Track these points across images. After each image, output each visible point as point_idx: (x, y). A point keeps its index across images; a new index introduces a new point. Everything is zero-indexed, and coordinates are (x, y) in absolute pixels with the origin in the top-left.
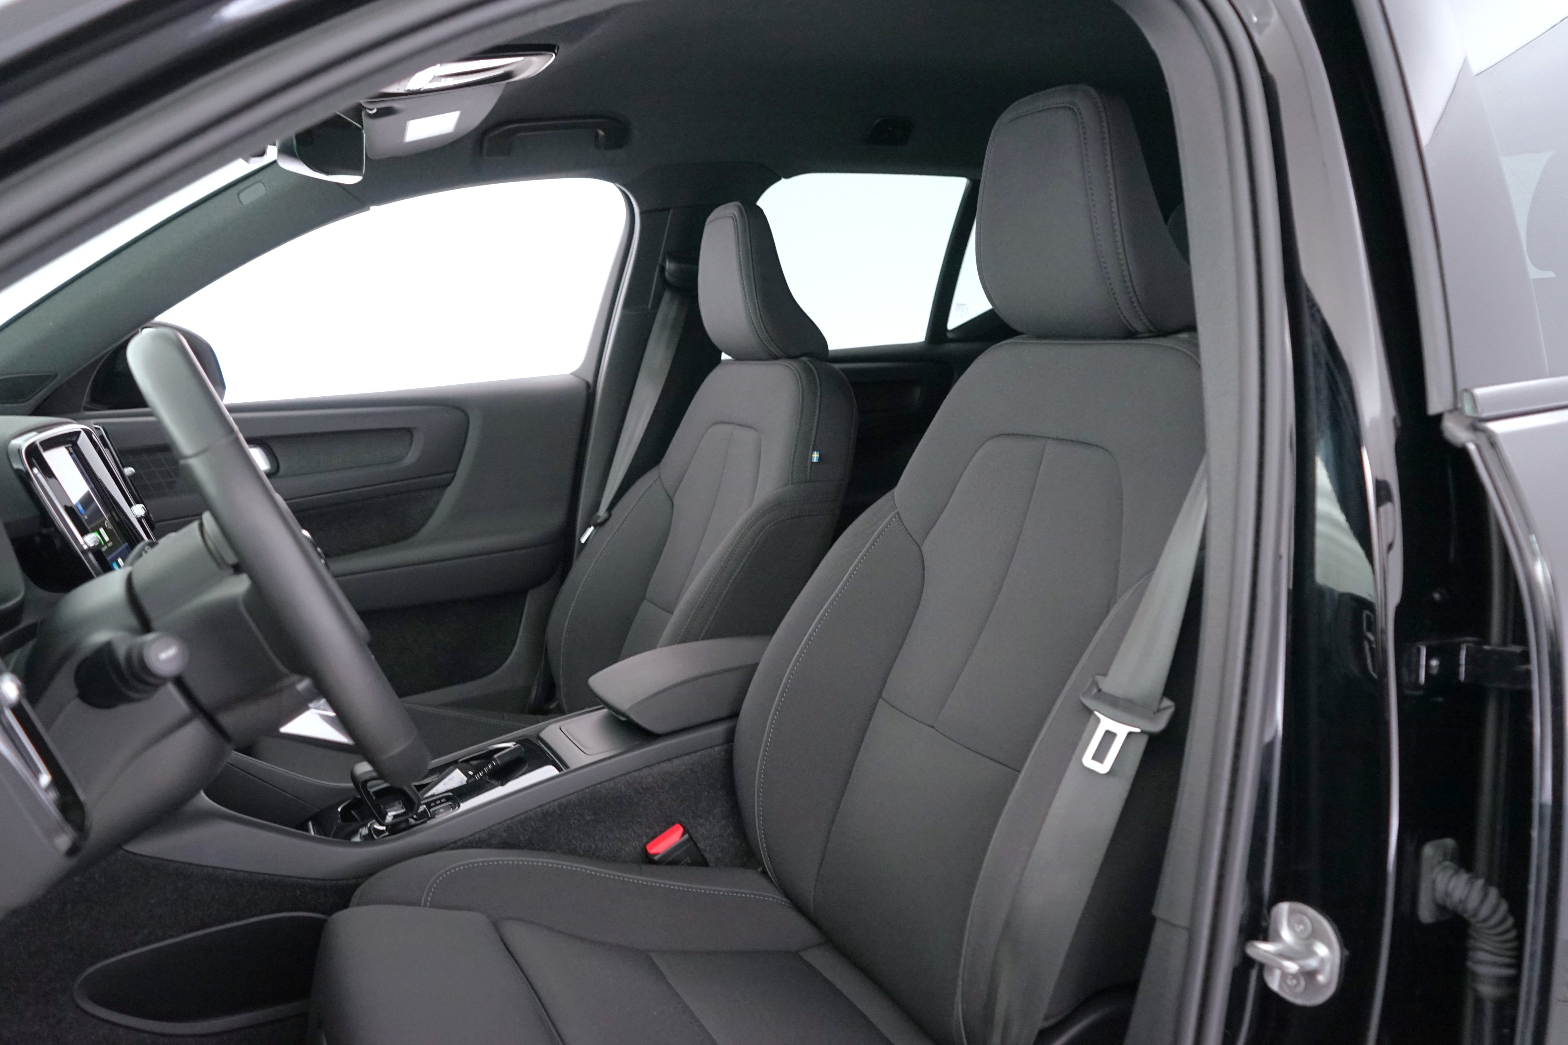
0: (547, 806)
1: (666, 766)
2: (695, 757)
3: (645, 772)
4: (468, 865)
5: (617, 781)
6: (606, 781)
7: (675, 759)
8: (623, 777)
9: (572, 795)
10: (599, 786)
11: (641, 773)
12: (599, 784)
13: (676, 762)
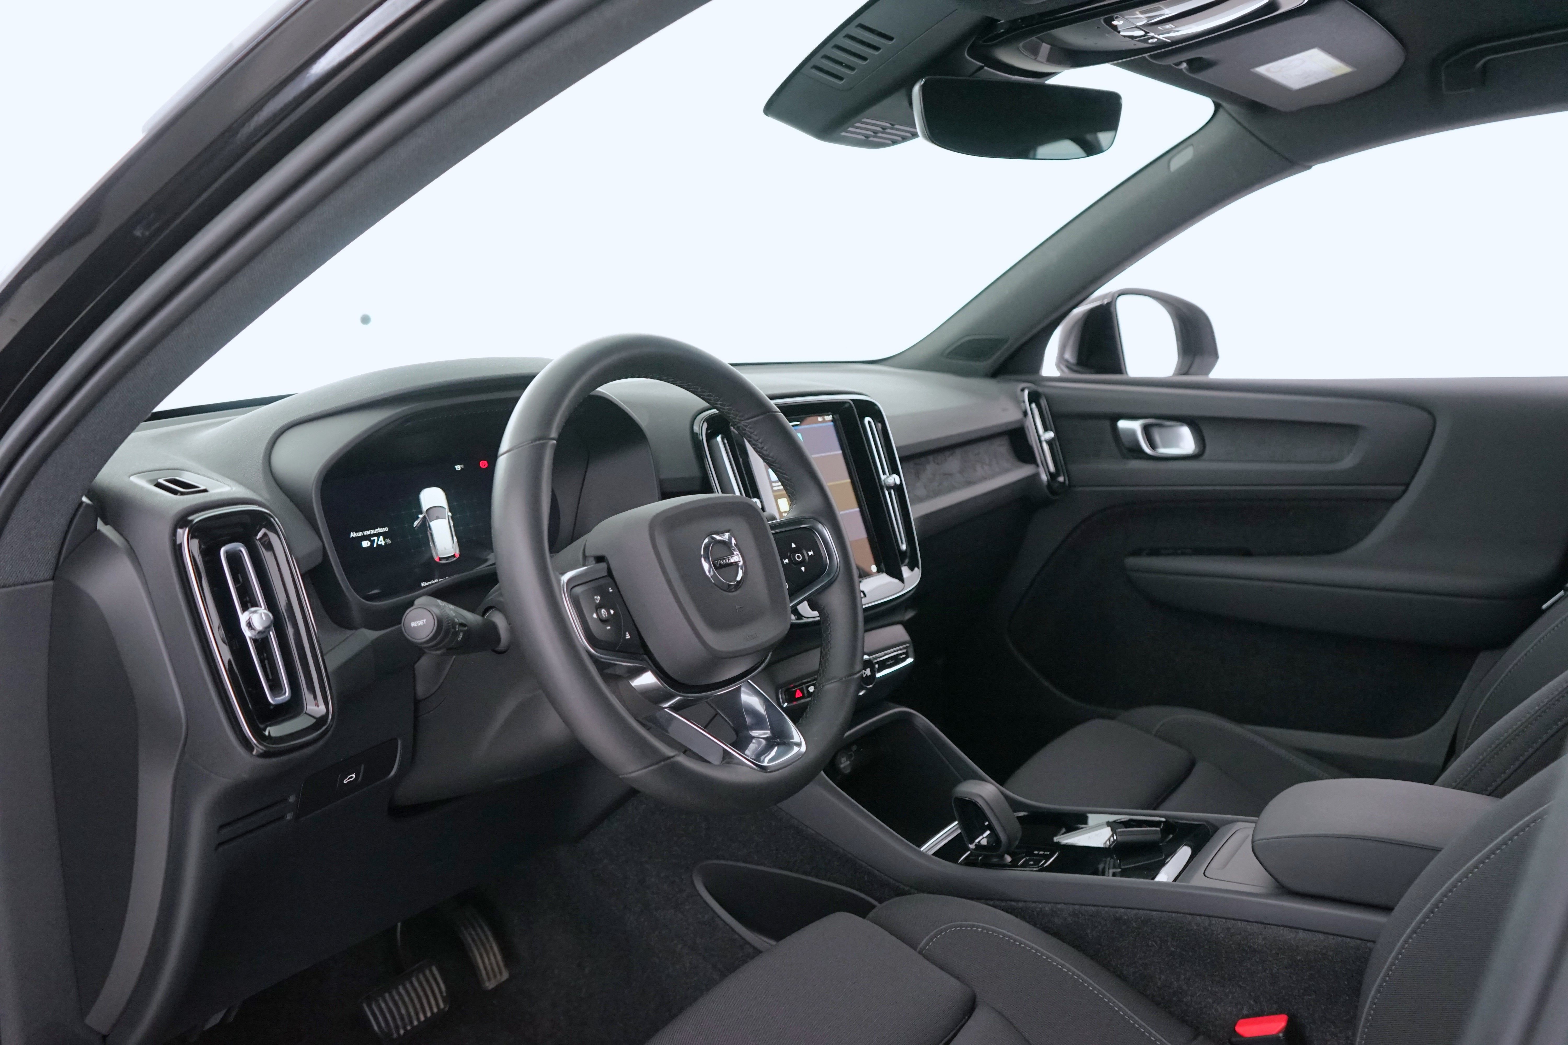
0: (1123, 910)
1: (1289, 935)
2: (1332, 940)
3: (1256, 928)
4: (988, 930)
5: (1214, 922)
6: (1200, 915)
7: (1302, 931)
8: (1224, 920)
9: (1155, 913)
10: (1190, 917)
11: (1248, 927)
12: (1190, 914)
13: (1301, 934)
